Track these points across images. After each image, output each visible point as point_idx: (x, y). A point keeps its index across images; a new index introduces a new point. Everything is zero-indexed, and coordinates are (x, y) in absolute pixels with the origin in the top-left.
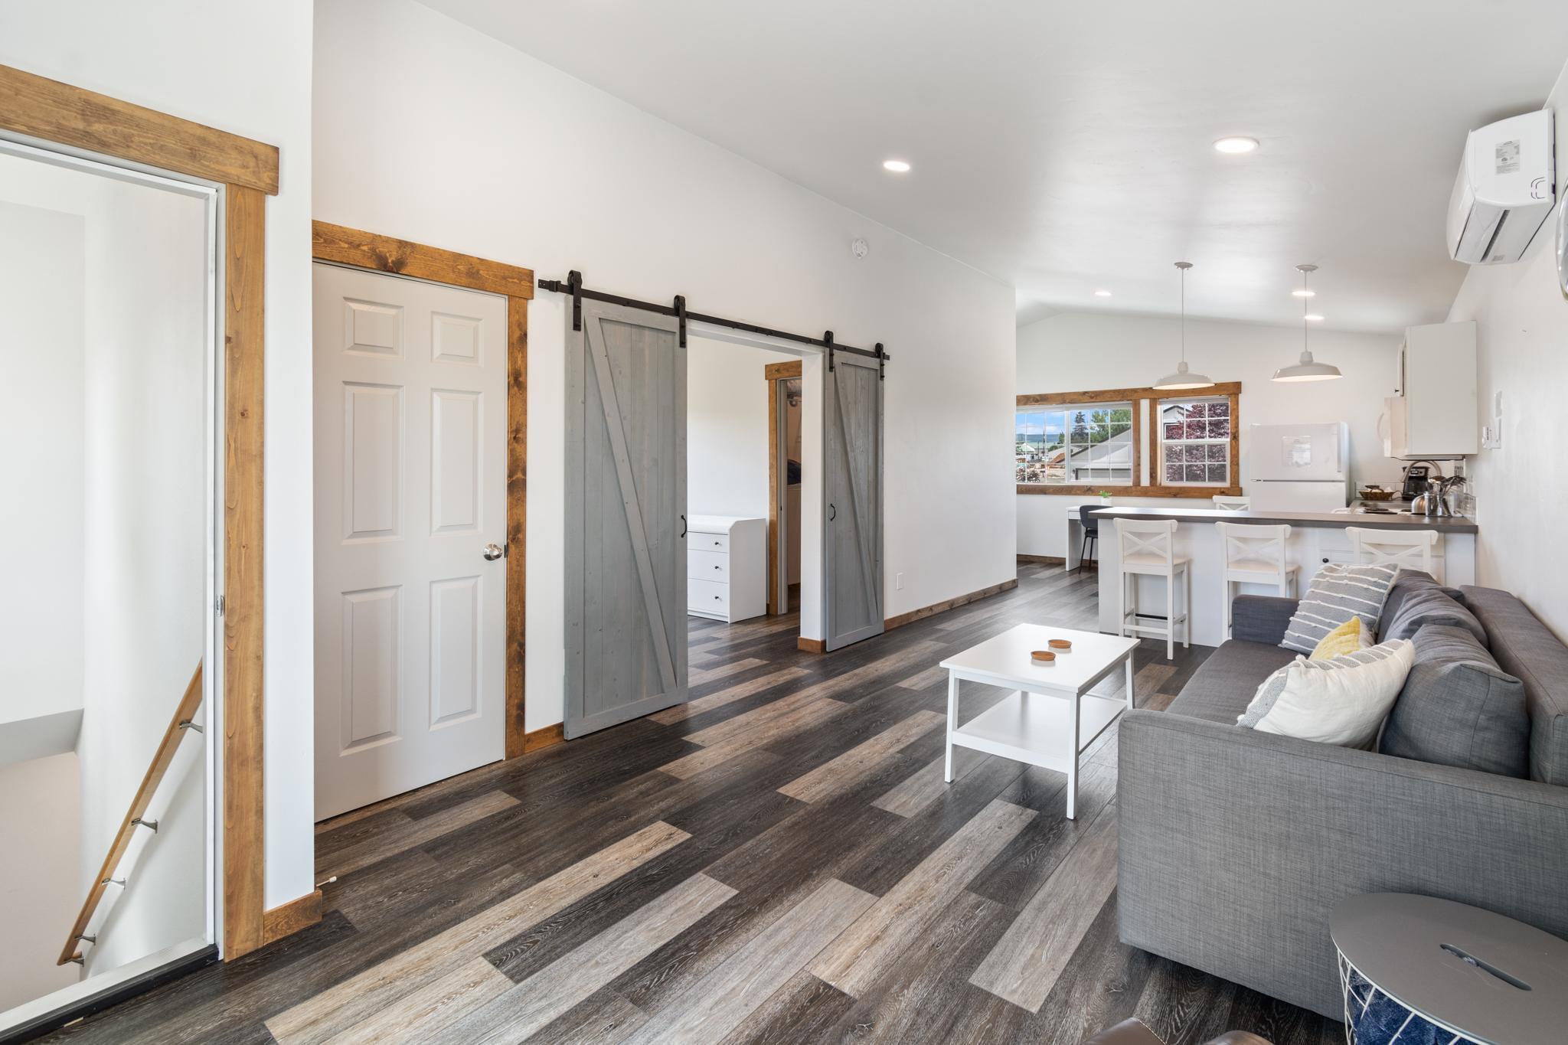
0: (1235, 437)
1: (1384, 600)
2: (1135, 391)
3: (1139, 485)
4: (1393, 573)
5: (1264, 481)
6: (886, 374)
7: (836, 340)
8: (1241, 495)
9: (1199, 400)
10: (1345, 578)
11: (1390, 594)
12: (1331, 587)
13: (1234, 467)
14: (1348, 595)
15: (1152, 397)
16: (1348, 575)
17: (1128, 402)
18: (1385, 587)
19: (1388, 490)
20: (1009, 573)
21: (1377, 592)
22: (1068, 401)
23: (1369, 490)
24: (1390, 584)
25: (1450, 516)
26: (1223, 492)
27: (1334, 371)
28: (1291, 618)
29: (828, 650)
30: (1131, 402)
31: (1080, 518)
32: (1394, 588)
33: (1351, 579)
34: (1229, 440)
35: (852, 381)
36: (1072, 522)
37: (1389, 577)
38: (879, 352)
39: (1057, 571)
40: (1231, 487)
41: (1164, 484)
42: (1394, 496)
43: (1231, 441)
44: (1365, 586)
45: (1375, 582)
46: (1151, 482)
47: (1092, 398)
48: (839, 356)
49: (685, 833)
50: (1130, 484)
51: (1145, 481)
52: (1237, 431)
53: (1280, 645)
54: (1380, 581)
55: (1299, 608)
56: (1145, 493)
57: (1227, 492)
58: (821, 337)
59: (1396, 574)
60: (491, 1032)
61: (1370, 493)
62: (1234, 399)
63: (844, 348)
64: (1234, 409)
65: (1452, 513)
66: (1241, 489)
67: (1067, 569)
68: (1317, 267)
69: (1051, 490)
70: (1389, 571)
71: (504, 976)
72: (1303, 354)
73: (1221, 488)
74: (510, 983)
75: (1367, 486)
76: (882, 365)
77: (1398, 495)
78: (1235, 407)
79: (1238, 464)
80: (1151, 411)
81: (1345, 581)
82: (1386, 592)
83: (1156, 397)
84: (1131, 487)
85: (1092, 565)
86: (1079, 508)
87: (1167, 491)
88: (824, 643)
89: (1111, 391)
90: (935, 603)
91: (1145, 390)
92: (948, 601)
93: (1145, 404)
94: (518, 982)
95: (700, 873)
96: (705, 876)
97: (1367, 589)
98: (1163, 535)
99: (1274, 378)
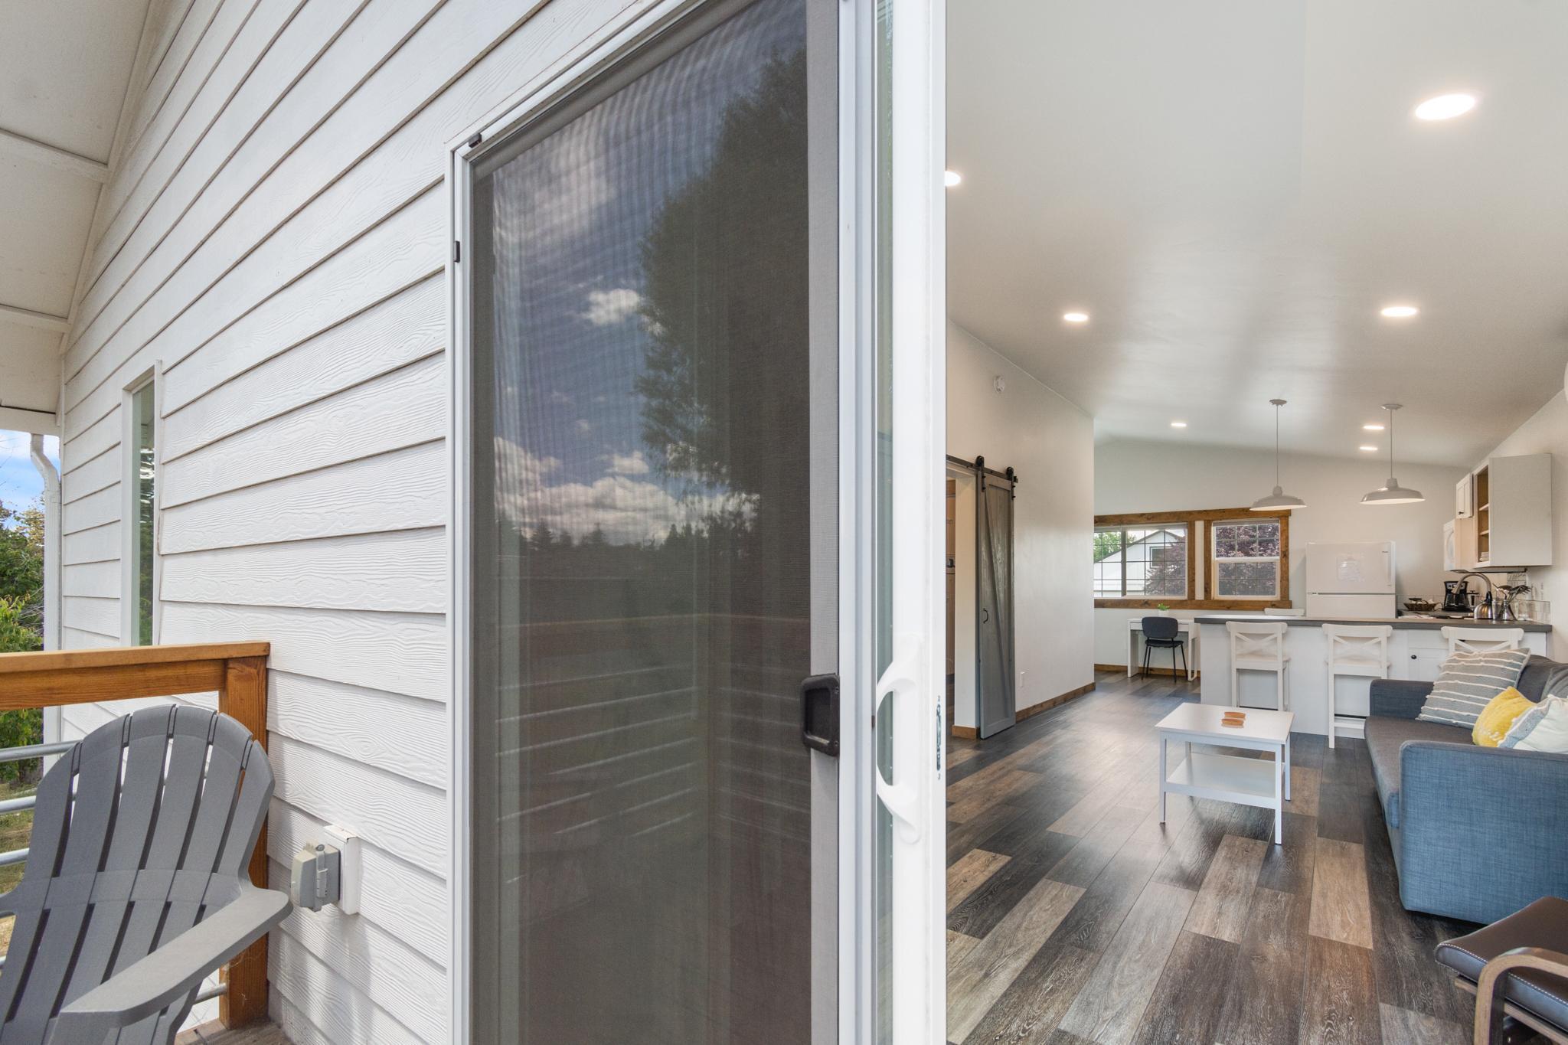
0: (1285, 555)
1: (1518, 677)
2: (1190, 513)
3: (1194, 599)
4: (1525, 655)
5: (1319, 594)
6: (1016, 493)
7: (987, 465)
8: (1291, 608)
9: (1250, 522)
10: (1481, 661)
11: (1522, 673)
12: (1466, 669)
13: (1284, 582)
14: (1485, 674)
15: (1207, 519)
16: (1483, 659)
17: (1183, 523)
18: (1518, 666)
19: (1431, 602)
20: (1090, 679)
21: (1512, 671)
22: (1125, 522)
23: (1414, 602)
24: (1523, 664)
25: (1515, 619)
26: (1274, 605)
27: (1417, 495)
28: (1428, 697)
29: (982, 736)
30: (1185, 523)
31: (1141, 628)
32: (1526, 668)
33: (1486, 662)
34: (1278, 557)
35: (994, 498)
36: (1133, 632)
37: (1522, 659)
38: (1009, 474)
39: (1119, 677)
40: (1281, 600)
41: (1216, 598)
42: (1436, 608)
43: (1281, 559)
44: (1502, 666)
45: (1510, 663)
46: (1205, 596)
47: (1148, 519)
48: (989, 480)
49: (1004, 856)
50: (1185, 597)
51: (1200, 595)
52: (1287, 550)
53: (1417, 719)
54: (1515, 662)
55: (1434, 687)
56: (1199, 606)
57: (1277, 605)
58: (973, 461)
59: (1527, 656)
60: (996, 963)
61: (1416, 604)
62: (1284, 521)
63: (992, 472)
64: (1284, 530)
65: (1517, 617)
66: (1291, 602)
67: (1129, 675)
68: (1401, 406)
69: (1109, 604)
70: (1522, 654)
71: (967, 936)
72: (1388, 480)
73: (1272, 602)
74: (976, 940)
75: (1410, 599)
76: (1013, 487)
77: (1439, 606)
78: (1285, 528)
79: (1288, 580)
80: (1205, 532)
81: (1482, 664)
82: (1519, 671)
83: (1210, 519)
84: (1186, 601)
85: (1149, 672)
86: (1141, 619)
87: (1222, 605)
88: (978, 730)
89: (1166, 513)
90: (1045, 700)
91: (1200, 512)
92: (1052, 699)
93: (1199, 526)
94: (982, 938)
95: (1044, 880)
96: (1049, 881)
97: (1502, 668)
98: (1275, 636)
99: (1363, 501)
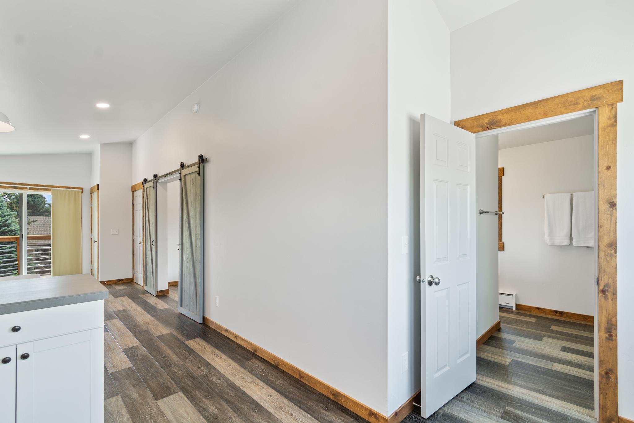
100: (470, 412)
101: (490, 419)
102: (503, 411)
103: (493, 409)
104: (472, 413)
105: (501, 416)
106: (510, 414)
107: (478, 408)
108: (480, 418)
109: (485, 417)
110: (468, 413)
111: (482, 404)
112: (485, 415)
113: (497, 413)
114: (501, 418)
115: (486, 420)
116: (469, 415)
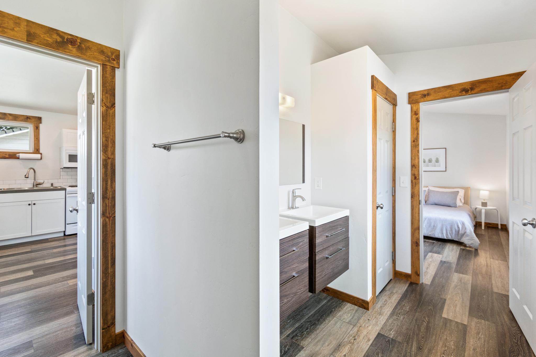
100: (58, 326)
101: (39, 334)
102: (34, 346)
103: (43, 341)
104: (56, 327)
105: (32, 342)
106: (26, 349)
107: (56, 331)
108: (47, 329)
109: (45, 332)
110: (60, 324)
111: (57, 336)
112: (46, 333)
113: (38, 341)
114: (32, 341)
115: (41, 331)
116: (58, 324)
